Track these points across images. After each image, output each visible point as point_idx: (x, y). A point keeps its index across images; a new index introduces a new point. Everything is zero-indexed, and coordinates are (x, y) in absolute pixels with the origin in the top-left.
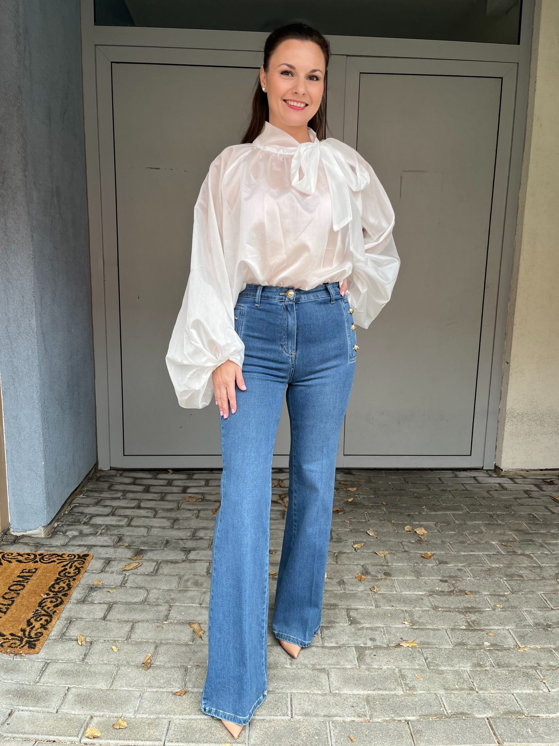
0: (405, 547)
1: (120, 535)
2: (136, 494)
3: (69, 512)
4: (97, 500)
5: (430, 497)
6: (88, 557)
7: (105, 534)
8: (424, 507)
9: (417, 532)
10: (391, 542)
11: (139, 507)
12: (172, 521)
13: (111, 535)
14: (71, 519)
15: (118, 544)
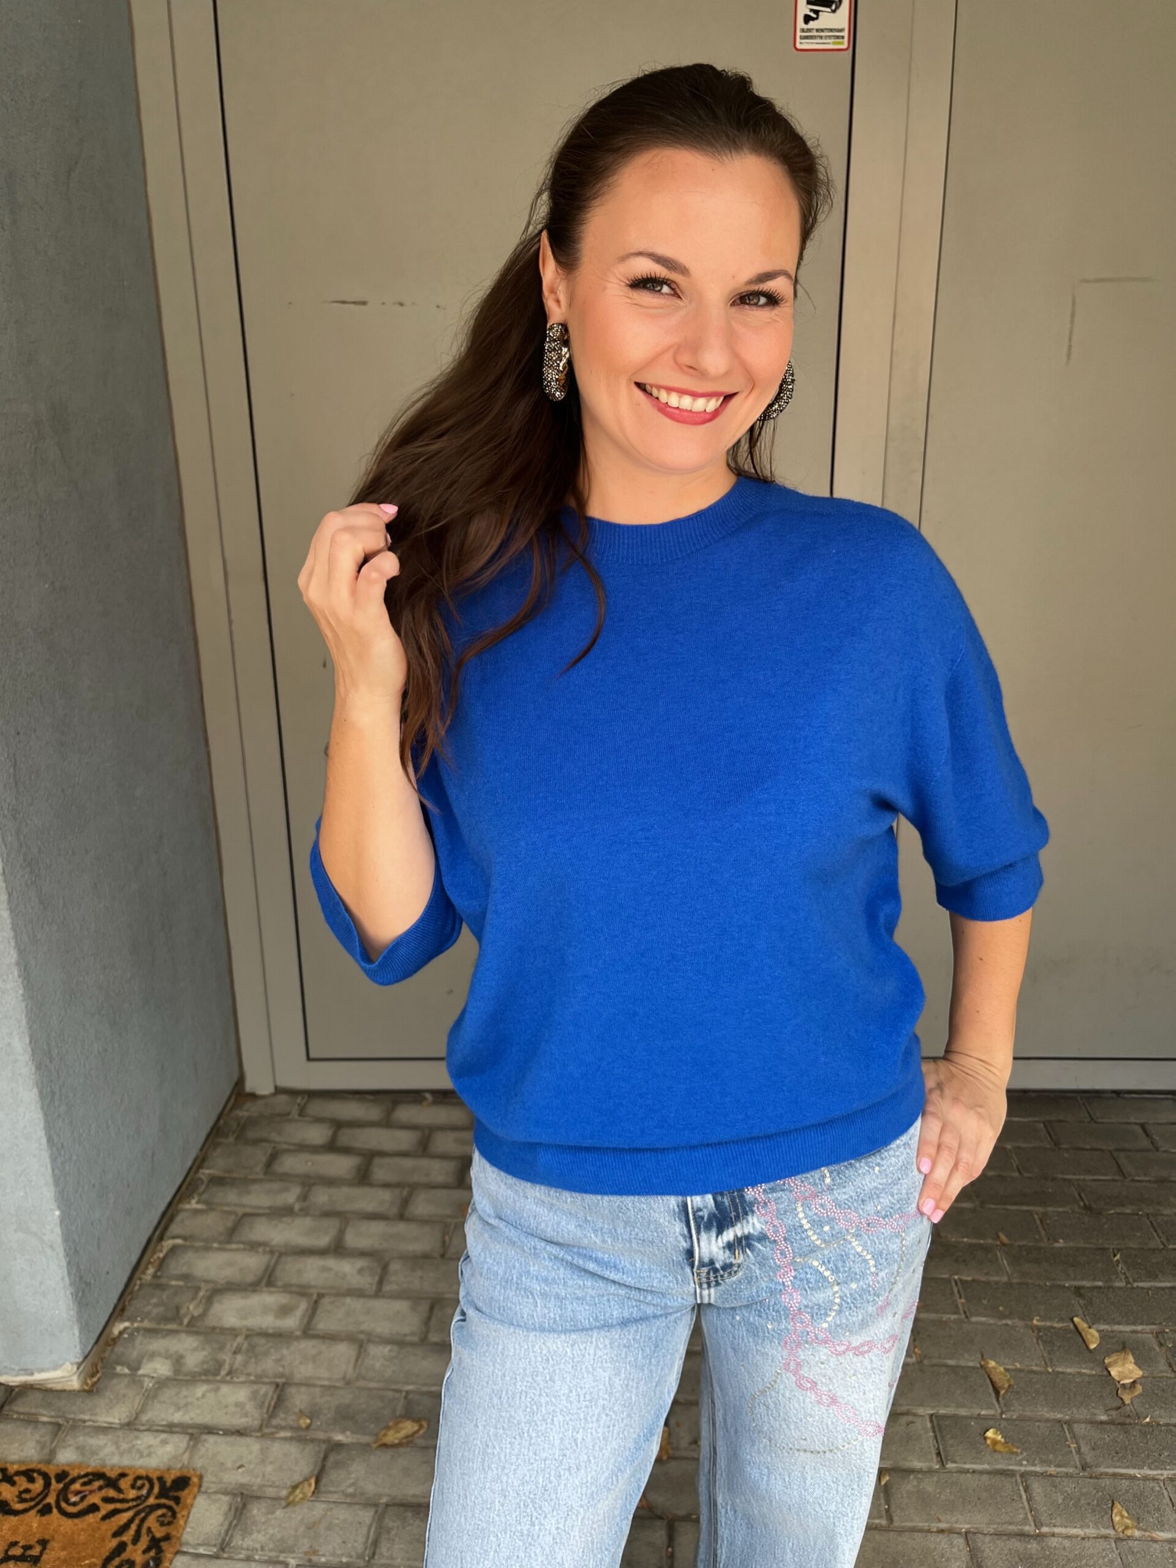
0: (1085, 1449)
1: (282, 1375)
2: (333, 1191)
3: (155, 1276)
4: (233, 1217)
5: (1128, 1211)
6: (186, 1491)
7: (242, 1374)
8: (1118, 1257)
9: (1113, 1373)
10: (1042, 1425)
11: (337, 1249)
12: (424, 1307)
13: (259, 1380)
14: (157, 1305)
15: (274, 1422)
